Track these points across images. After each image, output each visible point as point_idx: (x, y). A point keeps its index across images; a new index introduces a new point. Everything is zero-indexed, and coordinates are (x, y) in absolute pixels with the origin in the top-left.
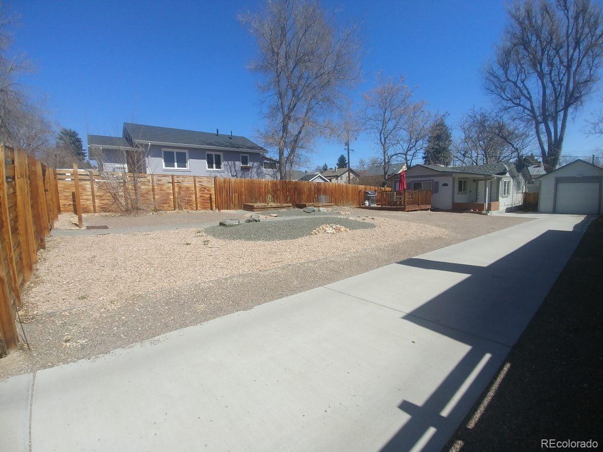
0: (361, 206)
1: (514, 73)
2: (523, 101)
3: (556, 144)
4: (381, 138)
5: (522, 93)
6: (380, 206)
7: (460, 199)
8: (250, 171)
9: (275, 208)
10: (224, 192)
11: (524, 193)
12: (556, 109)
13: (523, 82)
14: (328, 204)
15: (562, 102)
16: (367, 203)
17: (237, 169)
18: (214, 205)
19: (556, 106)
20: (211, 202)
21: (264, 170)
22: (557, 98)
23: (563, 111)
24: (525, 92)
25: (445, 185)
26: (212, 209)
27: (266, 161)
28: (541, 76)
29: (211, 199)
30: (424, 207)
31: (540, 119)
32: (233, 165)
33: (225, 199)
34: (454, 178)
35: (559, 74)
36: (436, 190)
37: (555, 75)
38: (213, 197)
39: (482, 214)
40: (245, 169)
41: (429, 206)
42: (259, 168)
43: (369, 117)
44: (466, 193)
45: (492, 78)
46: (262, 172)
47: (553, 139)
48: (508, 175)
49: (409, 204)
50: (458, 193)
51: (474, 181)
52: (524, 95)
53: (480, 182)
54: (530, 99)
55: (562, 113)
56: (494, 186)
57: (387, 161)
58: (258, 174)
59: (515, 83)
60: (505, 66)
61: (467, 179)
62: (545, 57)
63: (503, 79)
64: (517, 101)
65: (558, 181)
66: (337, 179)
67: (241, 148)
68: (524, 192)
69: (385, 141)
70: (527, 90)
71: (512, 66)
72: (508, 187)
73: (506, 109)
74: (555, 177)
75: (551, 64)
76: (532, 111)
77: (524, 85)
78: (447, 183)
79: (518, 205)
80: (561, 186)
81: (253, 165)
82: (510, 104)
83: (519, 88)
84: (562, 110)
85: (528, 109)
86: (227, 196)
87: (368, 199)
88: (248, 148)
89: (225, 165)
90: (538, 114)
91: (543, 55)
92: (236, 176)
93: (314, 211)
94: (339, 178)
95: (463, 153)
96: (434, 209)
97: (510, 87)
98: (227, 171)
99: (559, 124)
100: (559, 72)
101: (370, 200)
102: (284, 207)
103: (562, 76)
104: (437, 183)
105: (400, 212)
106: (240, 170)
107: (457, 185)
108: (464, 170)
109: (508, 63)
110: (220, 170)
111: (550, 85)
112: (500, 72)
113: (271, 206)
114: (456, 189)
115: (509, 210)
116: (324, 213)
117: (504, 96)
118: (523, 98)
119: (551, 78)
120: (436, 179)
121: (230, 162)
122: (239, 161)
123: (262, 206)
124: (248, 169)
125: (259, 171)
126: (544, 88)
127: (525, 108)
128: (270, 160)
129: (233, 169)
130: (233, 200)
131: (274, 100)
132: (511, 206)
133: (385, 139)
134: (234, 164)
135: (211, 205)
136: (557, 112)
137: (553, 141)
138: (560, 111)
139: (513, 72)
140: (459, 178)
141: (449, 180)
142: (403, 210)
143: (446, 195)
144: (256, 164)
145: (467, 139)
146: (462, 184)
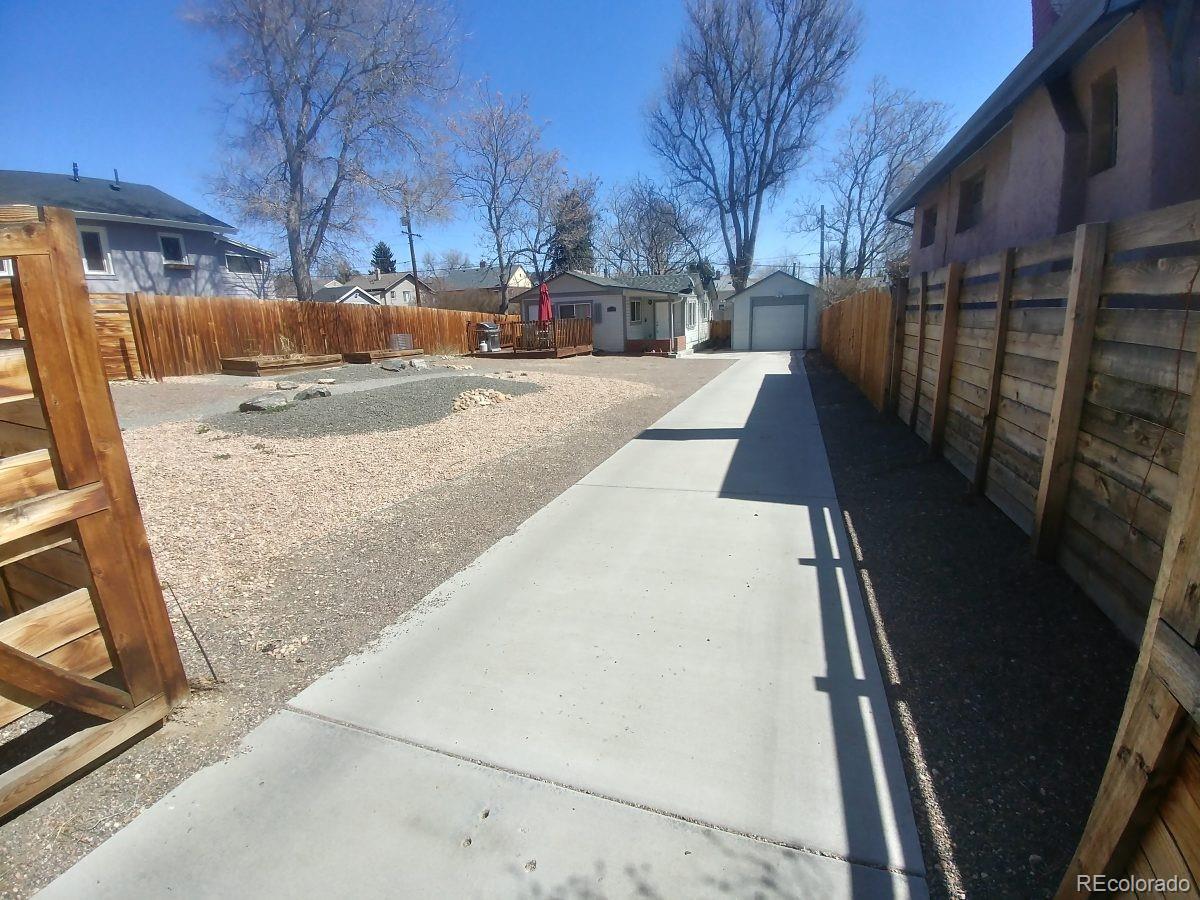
0: (474, 352)
1: (691, 124)
2: (705, 174)
3: (746, 247)
4: (491, 217)
5: (702, 160)
6: (510, 351)
7: (635, 333)
8: (193, 276)
9: (305, 365)
10: (161, 331)
11: (711, 322)
12: (747, 192)
13: (703, 141)
14: (414, 351)
15: (755, 179)
16: (484, 346)
17: (154, 270)
18: (136, 367)
19: (748, 186)
20: (126, 359)
21: (230, 275)
22: (749, 174)
23: (756, 195)
24: (706, 159)
25: (612, 309)
26: (131, 376)
27: (231, 254)
28: (729, 135)
29: (124, 351)
30: (583, 348)
31: (726, 205)
32: (140, 261)
33: (166, 350)
34: (624, 297)
35: (753, 133)
36: (597, 318)
37: (749, 135)
38: (131, 345)
39: (668, 356)
40: (178, 273)
41: (590, 348)
42: (214, 270)
43: (464, 170)
44: (640, 323)
45: (659, 126)
46: (224, 281)
47: (743, 237)
48: (693, 292)
49: (562, 345)
50: (631, 324)
51: (650, 302)
52: (705, 165)
53: (658, 304)
54: (712, 171)
56: (678, 312)
57: (505, 261)
58: (215, 286)
59: (693, 142)
60: (678, 108)
61: (640, 298)
62: (737, 101)
63: (676, 132)
64: (696, 173)
65: (755, 302)
66: (383, 296)
67: (154, 216)
68: (710, 319)
70: (709, 155)
71: (687, 110)
72: (693, 311)
73: (682, 183)
74: (751, 298)
75: (743, 115)
76: (716, 191)
77: (704, 146)
78: (613, 305)
79: (705, 340)
80: (760, 311)
81: (197, 262)
82: (686, 177)
83: (698, 150)
84: (754, 193)
85: (711, 189)
86: (171, 340)
87: (486, 337)
88: (178, 217)
89: (115, 261)
90: (723, 197)
91: (732, 97)
92: (153, 288)
93: (403, 367)
94: (388, 295)
95: (619, 252)
96: (598, 353)
97: (686, 147)
98: (126, 275)
99: (751, 214)
100: (753, 130)
101: (490, 340)
102: (326, 363)
103: (757, 136)
104: (598, 307)
105: (548, 360)
106: (162, 273)
107: (628, 309)
108: (633, 284)
109: (681, 104)
110: (101, 273)
111: (741, 150)
112: (671, 119)
113: (298, 361)
114: (629, 317)
115: (699, 348)
116: (425, 371)
117: (678, 162)
118: (704, 169)
119: (742, 139)
120: (596, 299)
121: (129, 253)
122: (155, 249)
123: (278, 362)
124: (185, 272)
125: (217, 277)
126: (732, 154)
127: (708, 186)
128: (242, 250)
129: (142, 272)
130: (190, 350)
131: (260, 109)
132: (698, 342)
133: (498, 220)
134: (142, 257)
135: (129, 368)
136: (748, 196)
137: (743, 241)
138: (752, 195)
139: (689, 120)
140: (631, 298)
141: (615, 301)
142: (553, 355)
143: (614, 326)
144: (205, 260)
145: (622, 228)
146: (635, 307)
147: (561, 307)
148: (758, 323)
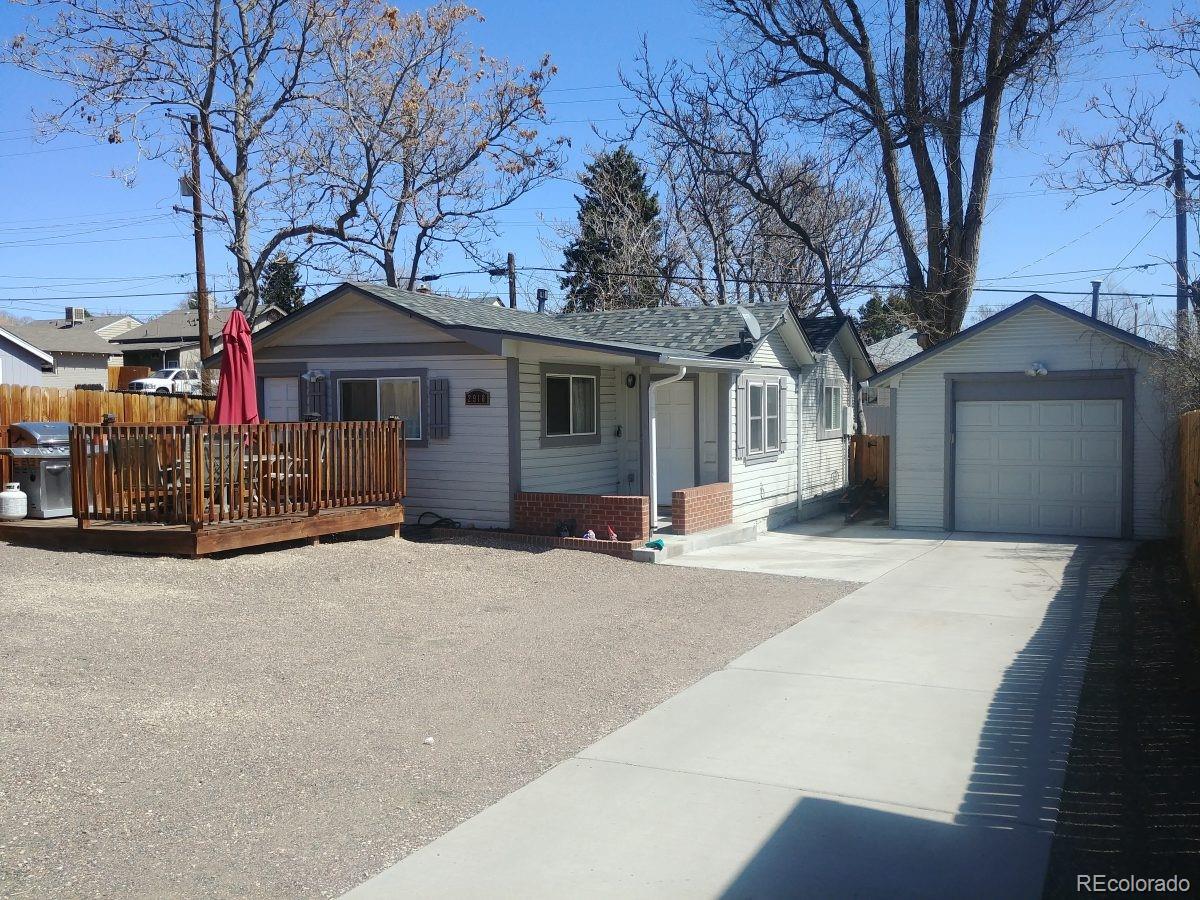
3: (956, 242)
7: (561, 467)
11: (853, 439)
12: (954, 91)
19: (957, 75)
22: (959, 47)
23: (982, 99)
25: (478, 397)
31: (896, 127)
34: (513, 364)
36: (437, 424)
39: (627, 556)
41: (394, 515)
47: (946, 215)
48: (765, 354)
50: (545, 444)
51: (632, 381)
54: (861, 46)
55: (975, 112)
56: (708, 410)
61: (595, 369)
65: (958, 390)
68: (851, 432)
69: (241, 159)
72: (772, 409)
74: (947, 375)
76: (869, 95)
78: (481, 385)
79: (828, 489)
80: (973, 413)
84: (976, 96)
85: (854, 88)
90: (888, 107)
96: (424, 528)
104: (439, 392)
107: (532, 401)
114: (531, 421)
120: (435, 366)
132: (792, 498)
136: (958, 106)
137: (945, 224)
138: (968, 101)
140: (545, 366)
141: (488, 374)
142: (185, 545)
146: (556, 393)
147: (345, 385)
148: (970, 449)
